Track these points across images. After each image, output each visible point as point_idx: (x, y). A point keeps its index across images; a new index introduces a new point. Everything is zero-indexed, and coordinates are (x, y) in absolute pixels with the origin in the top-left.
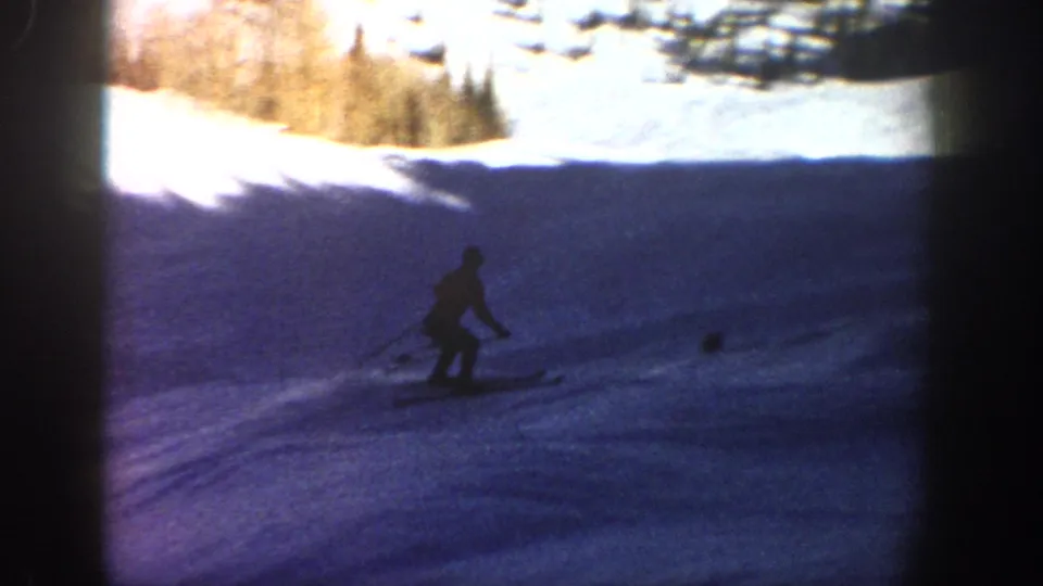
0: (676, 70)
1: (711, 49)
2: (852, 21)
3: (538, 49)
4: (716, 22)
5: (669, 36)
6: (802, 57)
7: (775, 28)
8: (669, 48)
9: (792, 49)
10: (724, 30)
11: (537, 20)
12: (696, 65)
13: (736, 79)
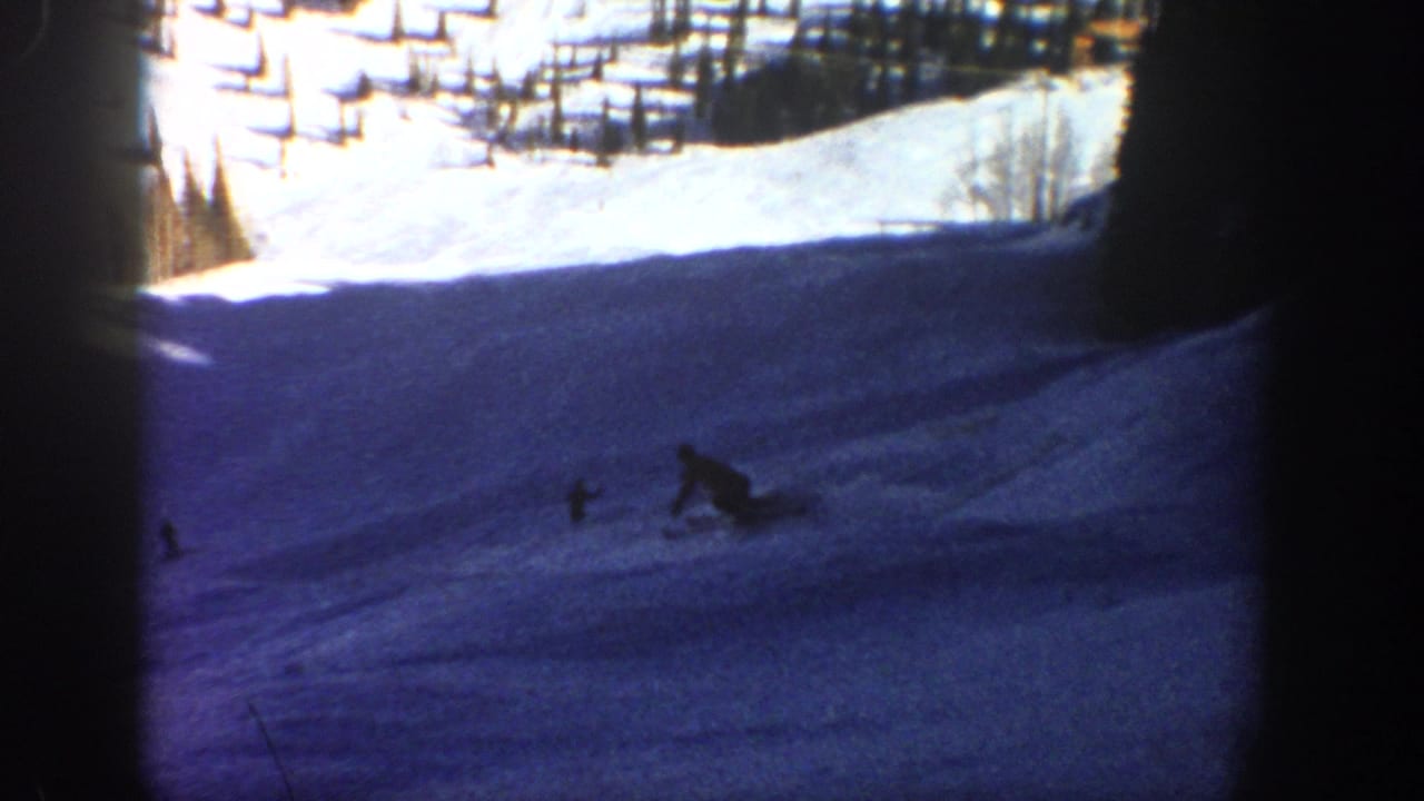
0: (480, 149)
1: (526, 116)
2: (718, 65)
3: (287, 133)
4: (530, 81)
5: (467, 104)
6: (652, 117)
7: (613, 81)
8: (467, 120)
9: (639, 109)
10: (543, 90)
11: (285, 93)
12: (507, 140)
13: (564, 155)
